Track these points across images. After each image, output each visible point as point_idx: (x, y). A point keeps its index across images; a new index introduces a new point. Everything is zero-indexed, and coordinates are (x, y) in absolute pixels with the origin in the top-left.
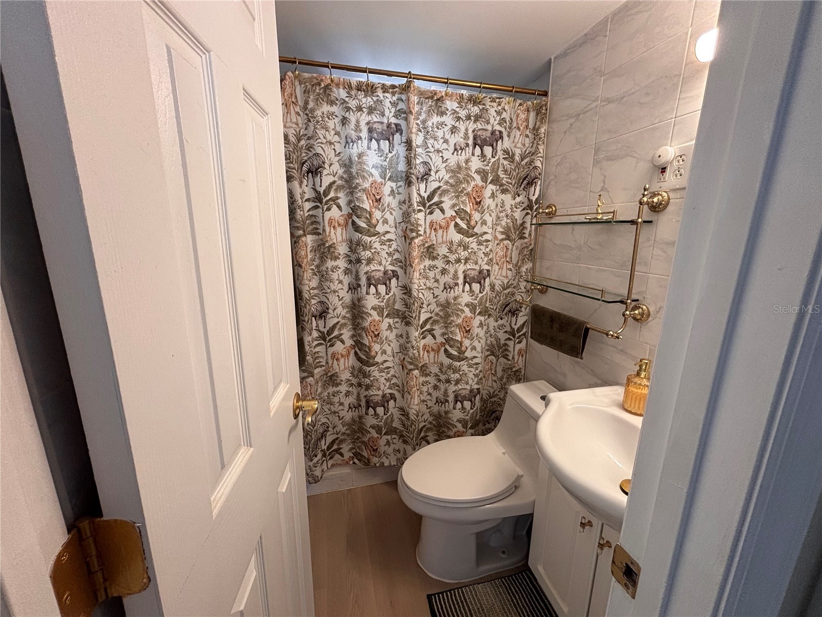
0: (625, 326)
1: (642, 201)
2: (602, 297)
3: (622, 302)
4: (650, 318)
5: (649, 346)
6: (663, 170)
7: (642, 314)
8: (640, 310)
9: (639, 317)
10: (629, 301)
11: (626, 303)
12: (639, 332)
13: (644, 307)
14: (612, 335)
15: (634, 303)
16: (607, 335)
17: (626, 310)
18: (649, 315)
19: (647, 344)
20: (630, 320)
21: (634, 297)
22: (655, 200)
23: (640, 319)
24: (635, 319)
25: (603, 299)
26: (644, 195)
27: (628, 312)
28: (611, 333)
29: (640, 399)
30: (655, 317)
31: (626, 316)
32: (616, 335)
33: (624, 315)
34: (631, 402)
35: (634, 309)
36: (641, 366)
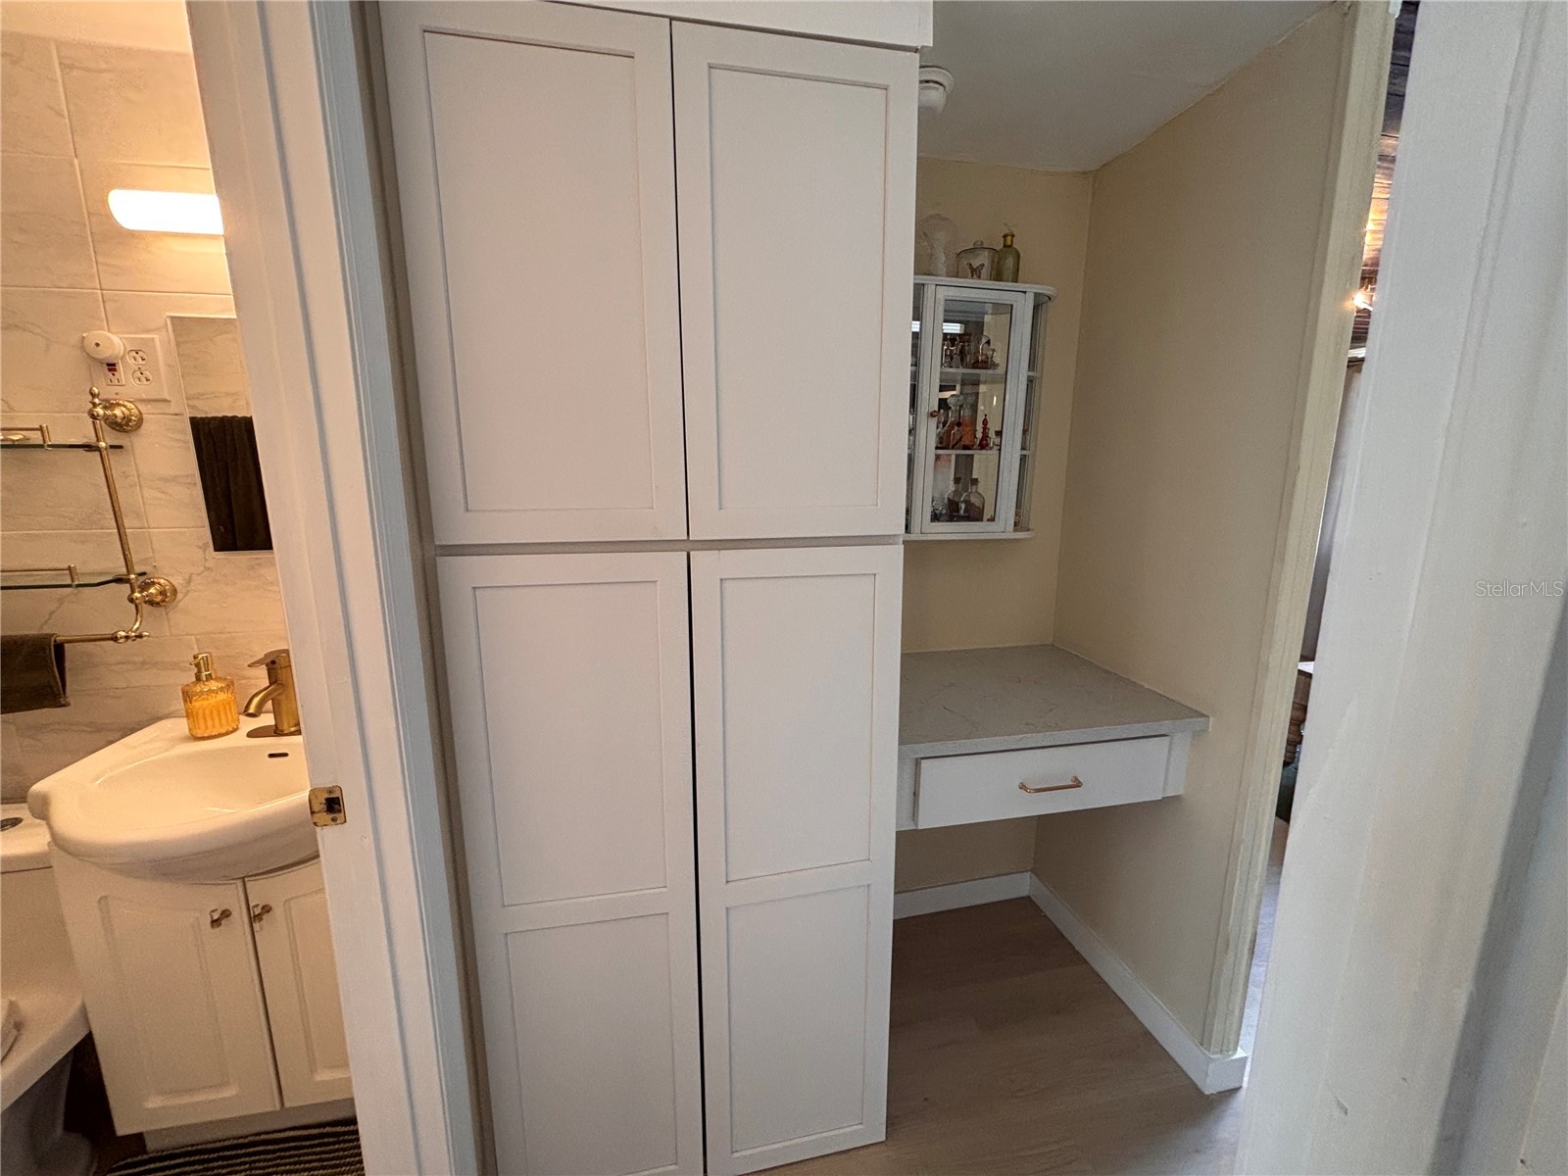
0: (142, 617)
1: (95, 414)
2: (73, 582)
3: (119, 580)
4: (180, 596)
5: (193, 637)
6: (112, 367)
7: (162, 593)
8: (157, 586)
9: (159, 598)
10: (133, 576)
11: (128, 581)
12: (166, 623)
13: (162, 581)
14: (127, 637)
15: (142, 579)
16: (115, 639)
17: (133, 592)
18: (175, 591)
19: (187, 634)
20: (146, 608)
21: (138, 569)
22: (118, 412)
23: (163, 601)
24: (151, 603)
25: (77, 583)
26: (95, 405)
27: (137, 595)
28: (123, 634)
29: (211, 712)
30: (188, 591)
31: (137, 602)
32: (133, 634)
33: (131, 600)
34: (206, 721)
35: (145, 587)
36: (197, 665)
